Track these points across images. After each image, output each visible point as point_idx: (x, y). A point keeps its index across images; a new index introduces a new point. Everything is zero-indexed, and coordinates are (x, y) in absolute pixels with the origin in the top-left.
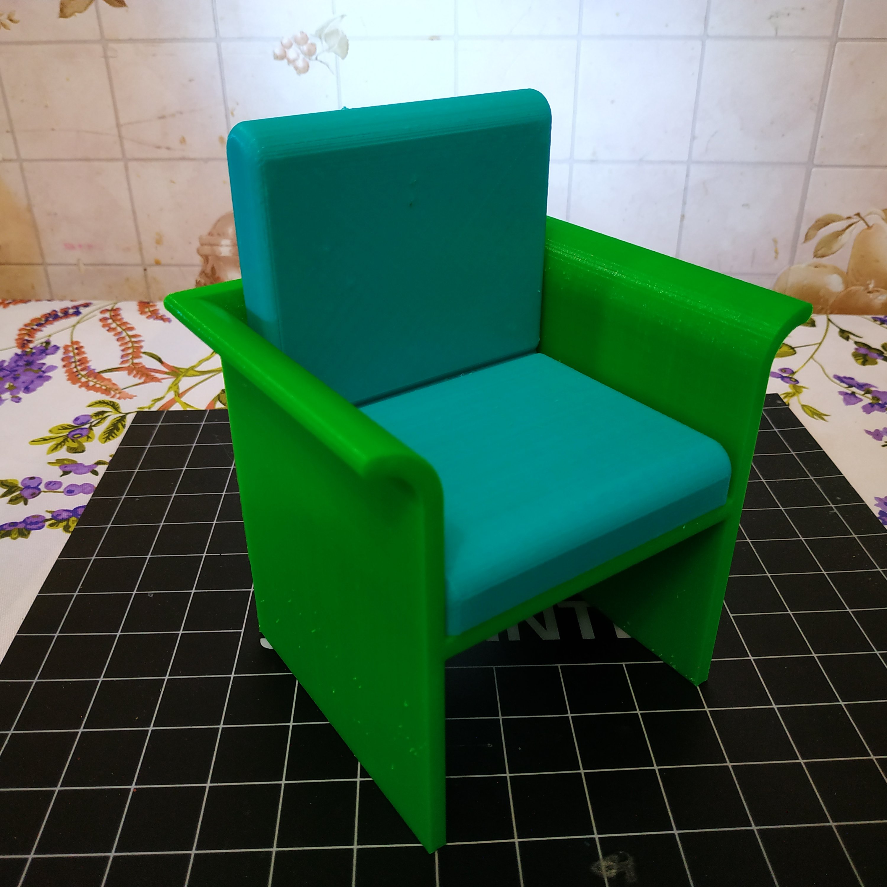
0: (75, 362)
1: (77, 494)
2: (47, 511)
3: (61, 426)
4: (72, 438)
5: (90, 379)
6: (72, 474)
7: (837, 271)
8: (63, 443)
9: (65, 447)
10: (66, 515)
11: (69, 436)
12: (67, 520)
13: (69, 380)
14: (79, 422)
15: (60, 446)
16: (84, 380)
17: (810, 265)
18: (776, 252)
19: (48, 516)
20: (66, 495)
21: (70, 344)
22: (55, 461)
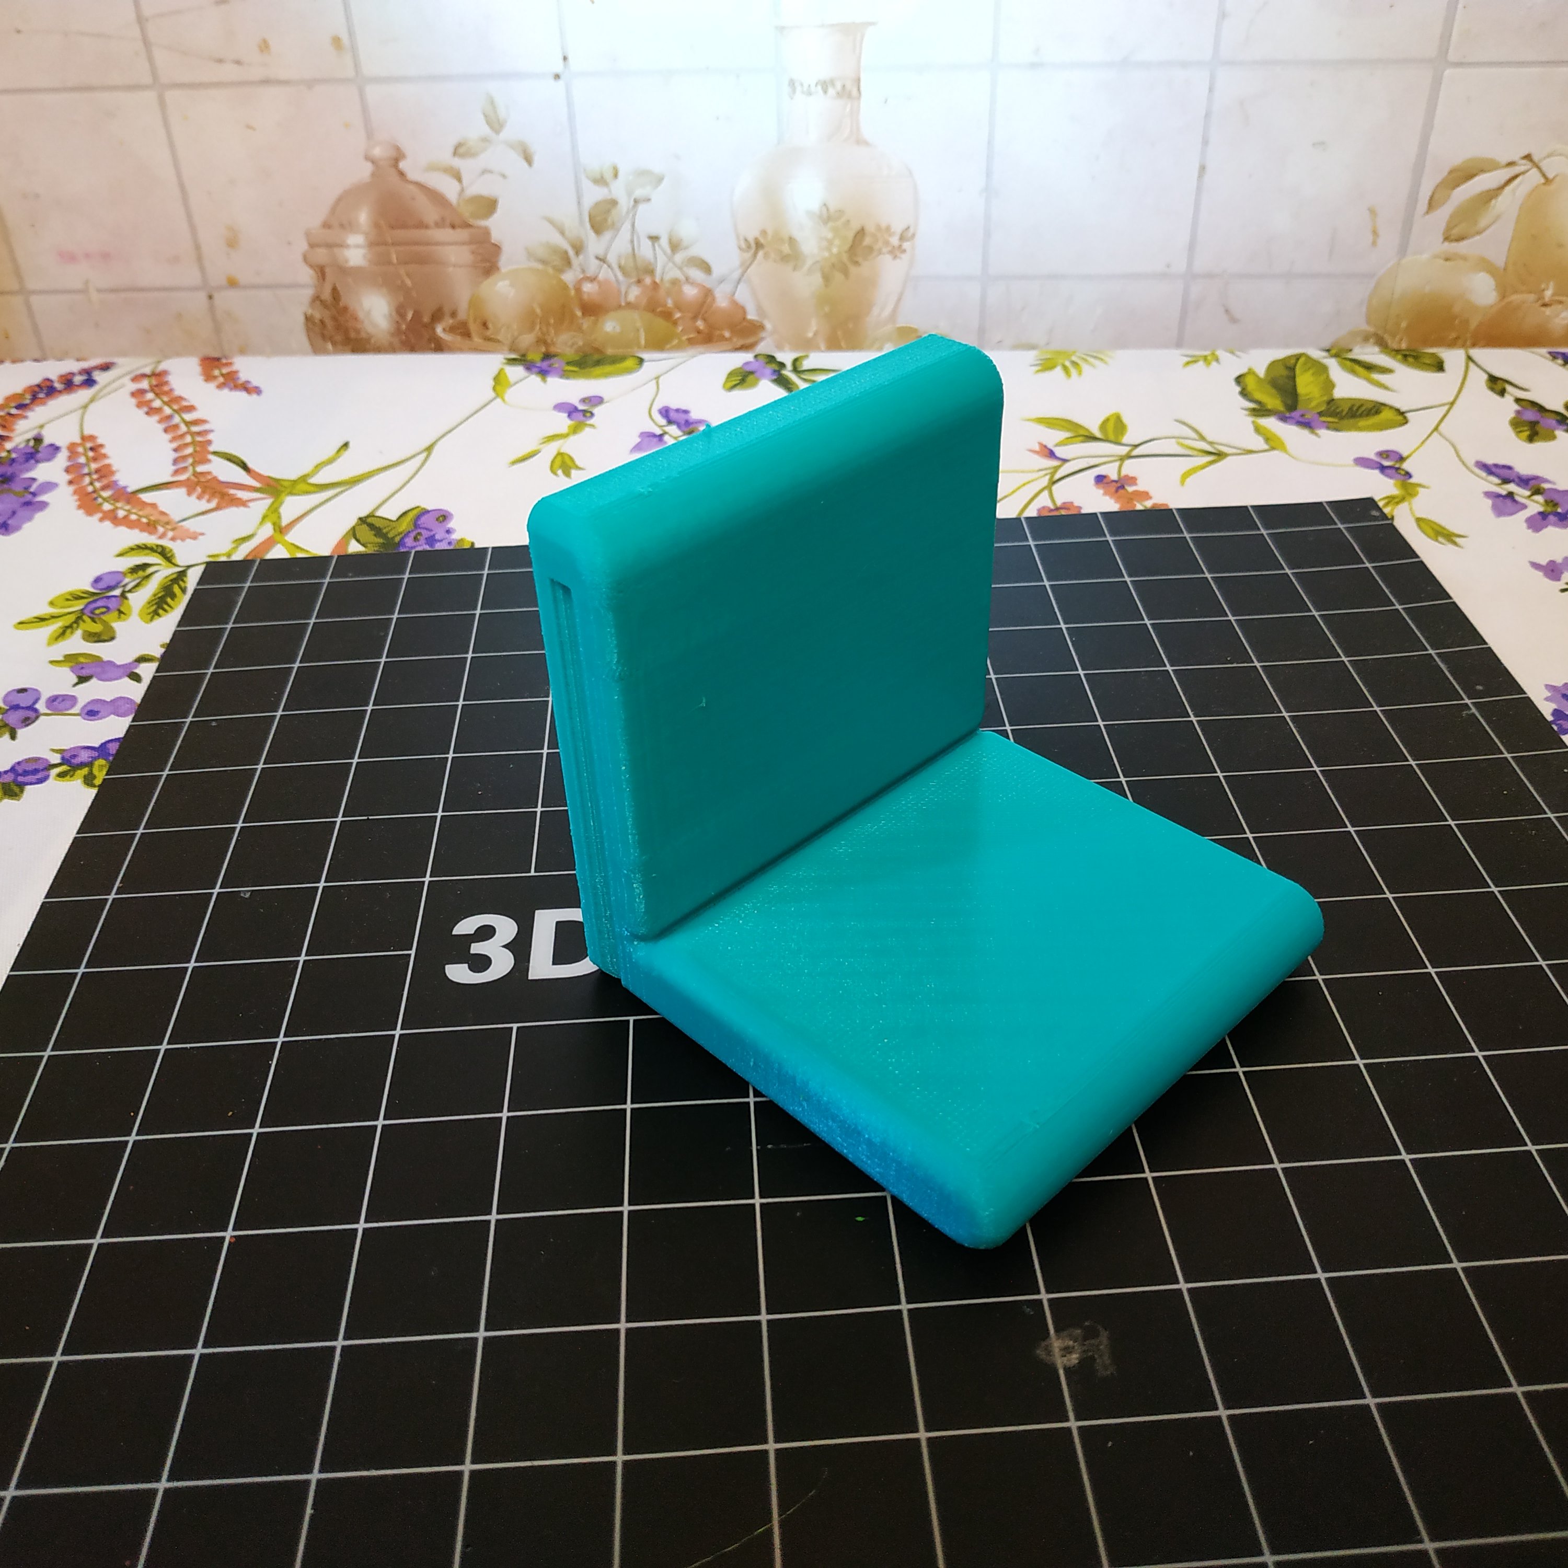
0: (89, 474)
1: (104, 717)
2: (53, 750)
3: (71, 594)
4: (92, 615)
5: (119, 505)
6: (94, 681)
7: (1486, 266)
8: (75, 625)
9: (79, 633)
10: (87, 755)
11: (86, 611)
12: (90, 764)
13: (80, 507)
14: (102, 585)
15: (69, 631)
16: (107, 507)
17: (1436, 257)
18: (1375, 233)
19: (56, 759)
20: (85, 719)
21: (78, 440)
22: (61, 658)
